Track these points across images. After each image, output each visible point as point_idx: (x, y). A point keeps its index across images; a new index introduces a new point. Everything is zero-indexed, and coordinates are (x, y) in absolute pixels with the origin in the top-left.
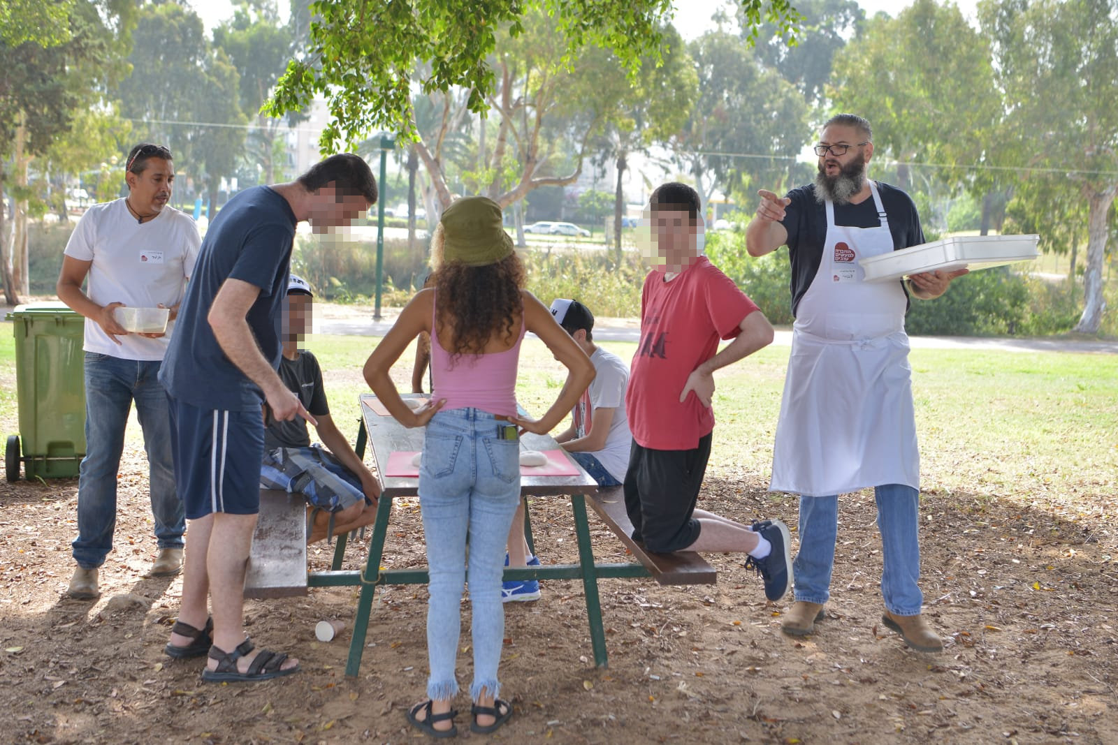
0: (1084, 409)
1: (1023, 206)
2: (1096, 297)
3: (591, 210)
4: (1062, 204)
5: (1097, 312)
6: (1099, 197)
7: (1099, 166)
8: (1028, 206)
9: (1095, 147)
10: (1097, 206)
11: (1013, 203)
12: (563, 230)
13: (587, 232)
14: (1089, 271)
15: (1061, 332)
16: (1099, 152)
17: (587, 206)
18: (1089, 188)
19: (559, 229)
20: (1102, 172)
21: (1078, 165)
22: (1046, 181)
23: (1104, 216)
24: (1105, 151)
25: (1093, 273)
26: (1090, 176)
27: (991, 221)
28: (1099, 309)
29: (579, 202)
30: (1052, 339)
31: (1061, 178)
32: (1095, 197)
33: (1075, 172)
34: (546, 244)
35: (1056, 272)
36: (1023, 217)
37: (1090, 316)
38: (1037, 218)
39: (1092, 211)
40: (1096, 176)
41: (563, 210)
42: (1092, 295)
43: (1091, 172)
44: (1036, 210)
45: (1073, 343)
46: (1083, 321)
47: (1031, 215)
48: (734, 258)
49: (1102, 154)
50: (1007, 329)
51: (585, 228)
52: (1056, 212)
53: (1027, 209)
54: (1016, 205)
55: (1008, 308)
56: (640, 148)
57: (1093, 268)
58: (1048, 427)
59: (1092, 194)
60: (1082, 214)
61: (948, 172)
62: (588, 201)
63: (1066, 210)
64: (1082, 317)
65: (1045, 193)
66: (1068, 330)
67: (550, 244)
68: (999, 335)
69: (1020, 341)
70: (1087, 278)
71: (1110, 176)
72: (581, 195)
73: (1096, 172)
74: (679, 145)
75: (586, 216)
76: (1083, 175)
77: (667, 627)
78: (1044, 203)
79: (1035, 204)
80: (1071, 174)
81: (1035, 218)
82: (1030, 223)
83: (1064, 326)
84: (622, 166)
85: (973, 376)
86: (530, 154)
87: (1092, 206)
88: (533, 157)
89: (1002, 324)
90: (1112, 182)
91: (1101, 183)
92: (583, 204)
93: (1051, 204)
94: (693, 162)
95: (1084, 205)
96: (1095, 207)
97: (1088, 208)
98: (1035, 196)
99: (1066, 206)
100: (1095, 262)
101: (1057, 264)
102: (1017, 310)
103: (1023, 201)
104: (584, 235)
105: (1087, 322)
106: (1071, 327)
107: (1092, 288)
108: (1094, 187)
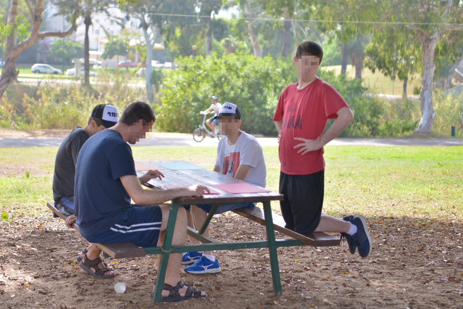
0: (449, 177)
1: (376, 48)
2: (429, 109)
3: (61, 54)
4: (403, 46)
5: (430, 119)
6: (429, 40)
7: (428, 19)
8: (381, 47)
9: (426, 6)
10: (428, 47)
11: (369, 46)
12: (42, 70)
13: (59, 71)
14: (423, 91)
15: (406, 133)
16: (428, 10)
17: (57, 51)
18: (422, 34)
19: (38, 68)
20: (431, 24)
21: (415, 19)
22: (392, 31)
23: (432, 54)
24: (432, 9)
25: (426, 92)
26: (422, 27)
27: (349, 59)
28: (431, 117)
29: (50, 49)
30: (400, 138)
31: (402, 28)
32: (426, 41)
33: (413, 24)
34: (36, 80)
35: (393, 93)
36: (376, 56)
37: (426, 122)
38: (387, 56)
39: (424, 50)
40: (427, 26)
41: (38, 54)
42: (426, 107)
43: (423, 24)
44: (386, 50)
45: (416, 140)
46: (421, 126)
47: (382, 54)
48: (184, 88)
49: (431, 11)
50: (370, 133)
51: (58, 68)
52: (399, 51)
53: (379, 50)
54: (372, 48)
55: (369, 118)
56: (102, 10)
57: (426, 89)
58: (433, 186)
59: (424, 39)
60: (416, 52)
61: (325, 25)
62: (58, 48)
63: (405, 50)
64: (420, 123)
65: (392, 39)
66: (411, 132)
67: (40, 80)
68: (365, 137)
69: (379, 140)
70: (422, 96)
71: (436, 26)
72: (52, 43)
73: (427, 24)
74: (131, 7)
75: (56, 59)
76: (417, 26)
77: (294, 280)
78: (391, 45)
79: (385, 46)
80: (410, 25)
81: (385, 56)
82: (382, 59)
83: (408, 129)
84: (88, 22)
85: (367, 160)
86: (38, 15)
87: (424, 46)
88: (40, 16)
89: (366, 129)
90: (438, 30)
91: (430, 31)
92: (54, 50)
93: (395, 46)
94: (141, 20)
95: (418, 47)
96: (426, 47)
97: (421, 48)
98: (385, 41)
99: (405, 47)
100: (427, 85)
101: (393, 88)
102: (375, 119)
103: (377, 45)
104: (56, 73)
105: (423, 126)
106: (413, 130)
107: (426, 102)
108: (425, 34)
